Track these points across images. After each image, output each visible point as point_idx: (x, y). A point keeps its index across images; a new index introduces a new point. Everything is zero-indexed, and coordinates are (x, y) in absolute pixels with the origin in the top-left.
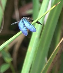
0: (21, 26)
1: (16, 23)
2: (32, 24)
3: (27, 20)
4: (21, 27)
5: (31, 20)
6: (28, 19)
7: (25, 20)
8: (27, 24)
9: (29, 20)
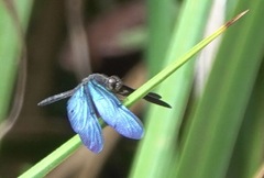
0: (76, 111)
1: (56, 97)
2: (128, 103)
3: (105, 86)
4: (79, 118)
5: (124, 87)
6: (111, 81)
7: (95, 86)
8: (104, 104)
9: (114, 85)
